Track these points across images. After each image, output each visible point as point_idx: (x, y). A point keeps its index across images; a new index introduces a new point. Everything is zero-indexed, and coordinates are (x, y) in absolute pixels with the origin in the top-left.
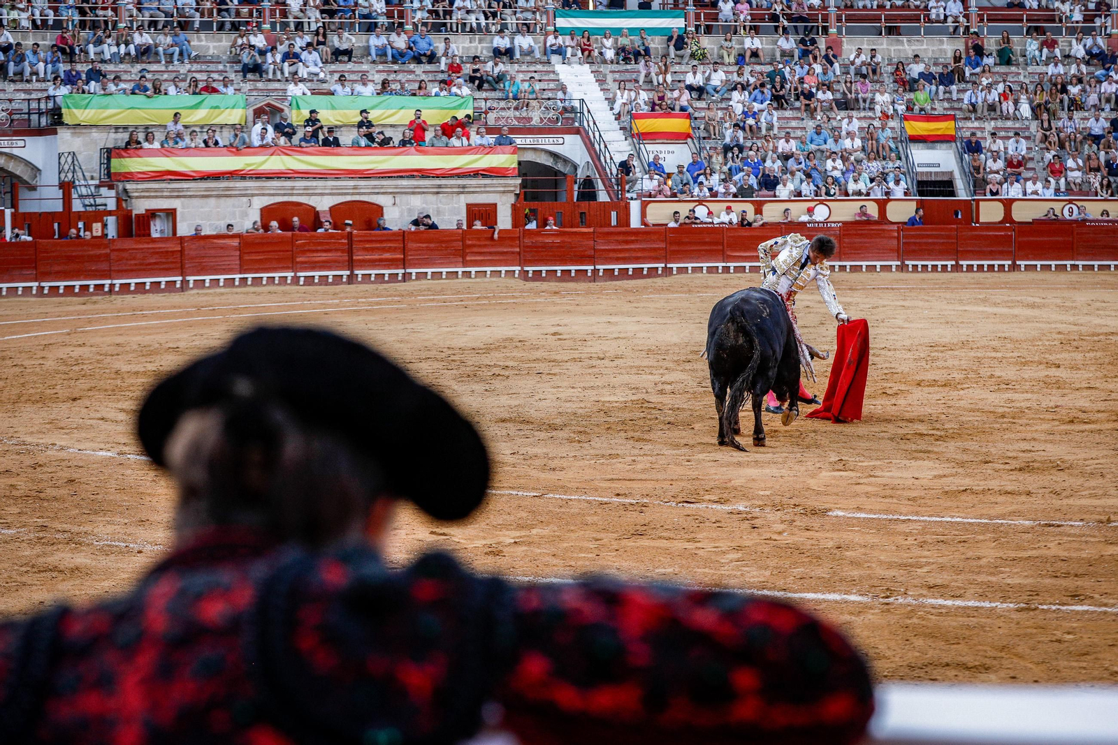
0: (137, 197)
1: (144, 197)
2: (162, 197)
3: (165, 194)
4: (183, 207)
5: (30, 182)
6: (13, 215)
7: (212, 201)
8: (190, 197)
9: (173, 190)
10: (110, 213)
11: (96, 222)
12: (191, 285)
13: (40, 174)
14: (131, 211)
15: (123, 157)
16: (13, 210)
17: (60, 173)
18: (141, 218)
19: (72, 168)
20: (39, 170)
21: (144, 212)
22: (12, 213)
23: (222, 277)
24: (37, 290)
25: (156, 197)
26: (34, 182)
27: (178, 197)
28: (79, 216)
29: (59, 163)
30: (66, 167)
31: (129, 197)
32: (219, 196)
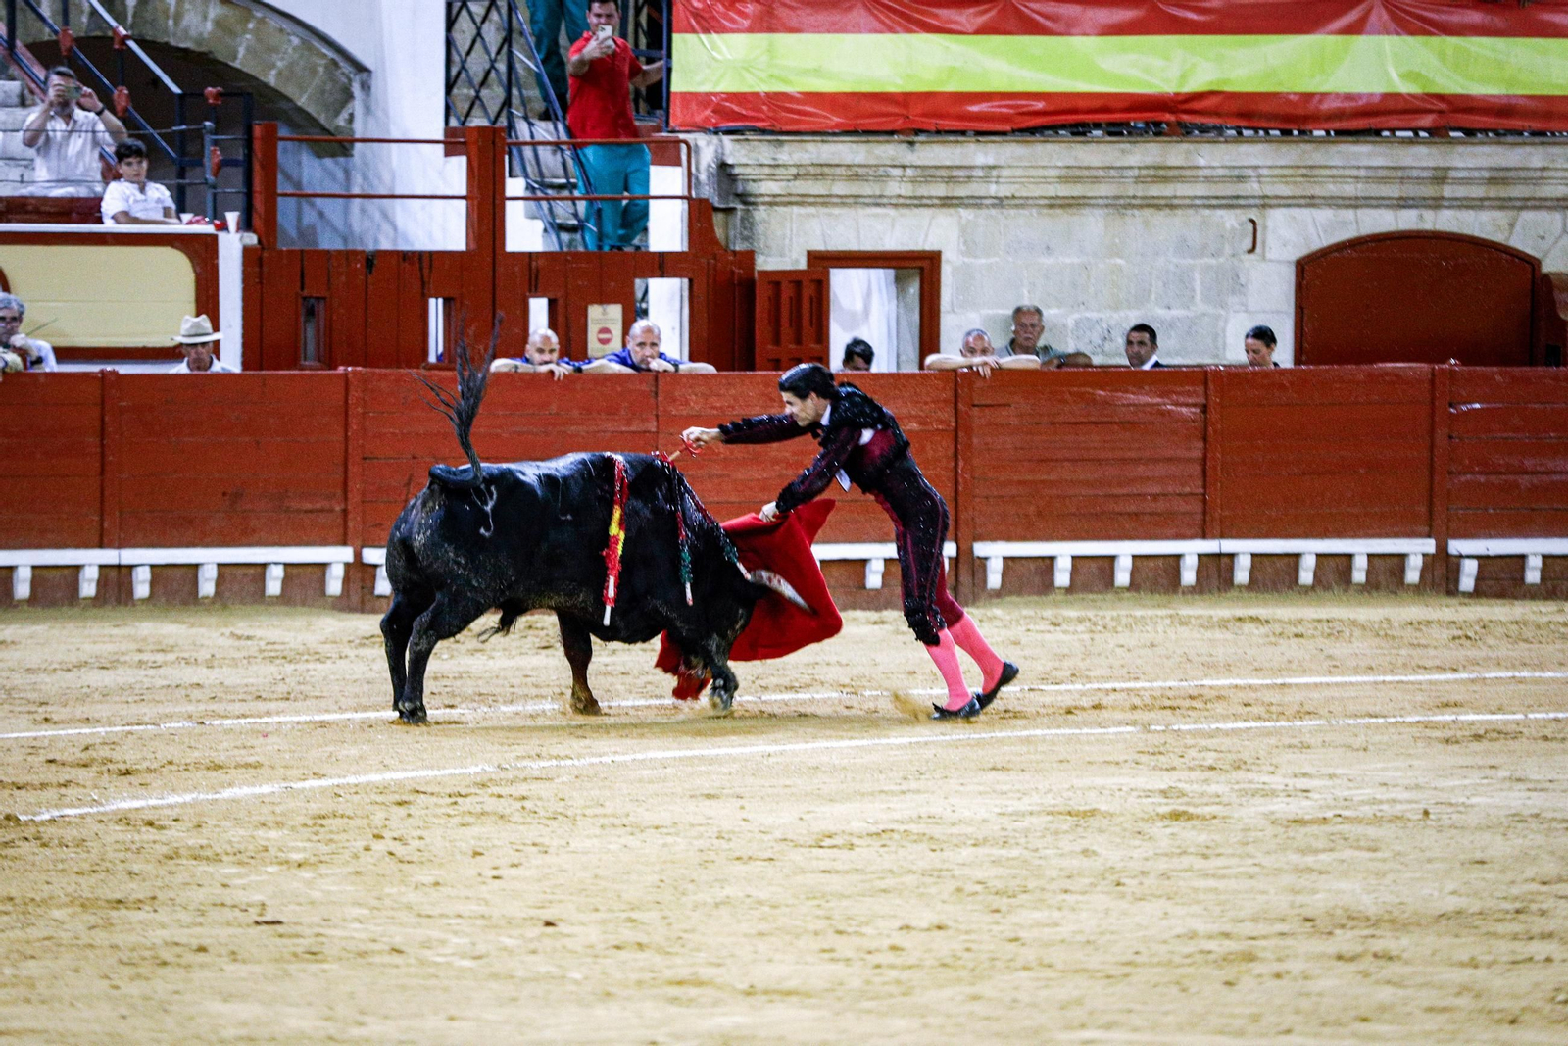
0: (774, 202)
1: (802, 200)
2: (878, 202)
3: (893, 188)
4: (969, 247)
5: (322, 119)
6: (251, 259)
7: (1092, 224)
8: (1000, 202)
9: (927, 174)
10: (663, 265)
11: (604, 299)
12: (994, 580)
13: (366, 87)
14: (749, 256)
15: (723, 30)
16: (252, 239)
17: (449, 86)
18: (787, 292)
19: (502, 66)
20: (360, 68)
21: (802, 265)
22: (247, 252)
23: (1124, 551)
24: (346, 580)
25: (856, 200)
26: (341, 121)
27: (947, 202)
28: (534, 272)
29: (449, 44)
30: (477, 64)
31: (744, 198)
32: (1120, 205)
